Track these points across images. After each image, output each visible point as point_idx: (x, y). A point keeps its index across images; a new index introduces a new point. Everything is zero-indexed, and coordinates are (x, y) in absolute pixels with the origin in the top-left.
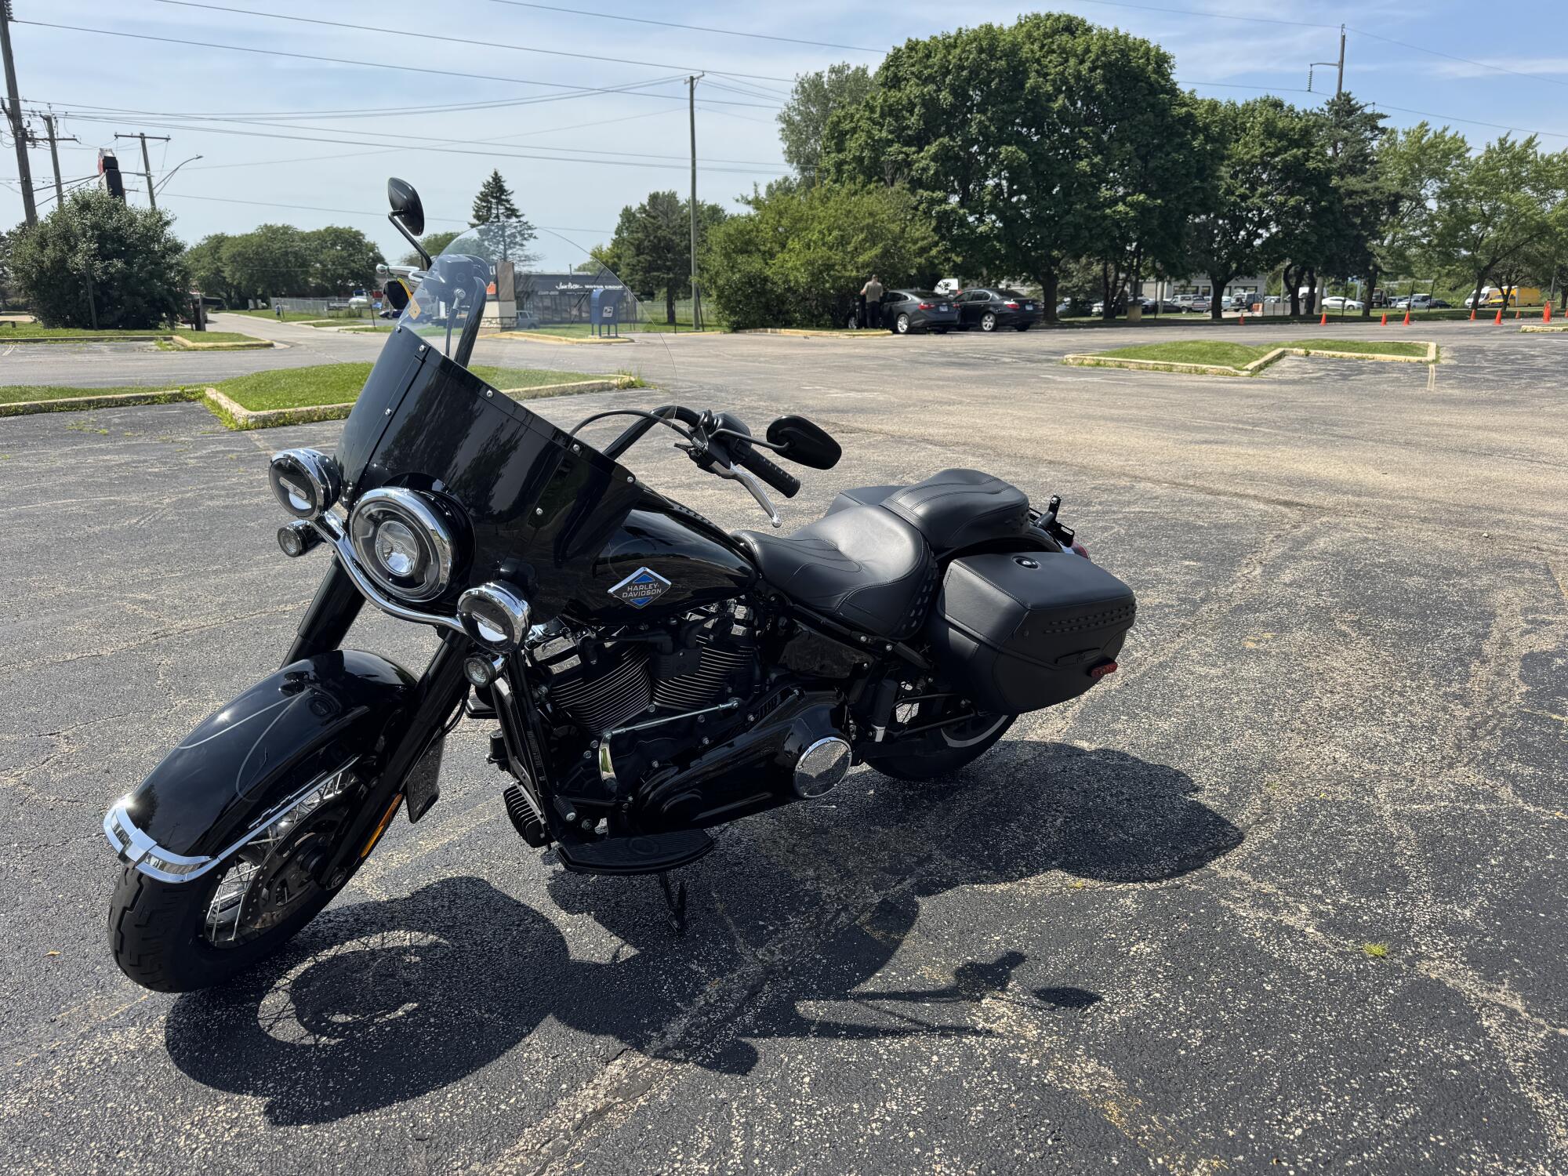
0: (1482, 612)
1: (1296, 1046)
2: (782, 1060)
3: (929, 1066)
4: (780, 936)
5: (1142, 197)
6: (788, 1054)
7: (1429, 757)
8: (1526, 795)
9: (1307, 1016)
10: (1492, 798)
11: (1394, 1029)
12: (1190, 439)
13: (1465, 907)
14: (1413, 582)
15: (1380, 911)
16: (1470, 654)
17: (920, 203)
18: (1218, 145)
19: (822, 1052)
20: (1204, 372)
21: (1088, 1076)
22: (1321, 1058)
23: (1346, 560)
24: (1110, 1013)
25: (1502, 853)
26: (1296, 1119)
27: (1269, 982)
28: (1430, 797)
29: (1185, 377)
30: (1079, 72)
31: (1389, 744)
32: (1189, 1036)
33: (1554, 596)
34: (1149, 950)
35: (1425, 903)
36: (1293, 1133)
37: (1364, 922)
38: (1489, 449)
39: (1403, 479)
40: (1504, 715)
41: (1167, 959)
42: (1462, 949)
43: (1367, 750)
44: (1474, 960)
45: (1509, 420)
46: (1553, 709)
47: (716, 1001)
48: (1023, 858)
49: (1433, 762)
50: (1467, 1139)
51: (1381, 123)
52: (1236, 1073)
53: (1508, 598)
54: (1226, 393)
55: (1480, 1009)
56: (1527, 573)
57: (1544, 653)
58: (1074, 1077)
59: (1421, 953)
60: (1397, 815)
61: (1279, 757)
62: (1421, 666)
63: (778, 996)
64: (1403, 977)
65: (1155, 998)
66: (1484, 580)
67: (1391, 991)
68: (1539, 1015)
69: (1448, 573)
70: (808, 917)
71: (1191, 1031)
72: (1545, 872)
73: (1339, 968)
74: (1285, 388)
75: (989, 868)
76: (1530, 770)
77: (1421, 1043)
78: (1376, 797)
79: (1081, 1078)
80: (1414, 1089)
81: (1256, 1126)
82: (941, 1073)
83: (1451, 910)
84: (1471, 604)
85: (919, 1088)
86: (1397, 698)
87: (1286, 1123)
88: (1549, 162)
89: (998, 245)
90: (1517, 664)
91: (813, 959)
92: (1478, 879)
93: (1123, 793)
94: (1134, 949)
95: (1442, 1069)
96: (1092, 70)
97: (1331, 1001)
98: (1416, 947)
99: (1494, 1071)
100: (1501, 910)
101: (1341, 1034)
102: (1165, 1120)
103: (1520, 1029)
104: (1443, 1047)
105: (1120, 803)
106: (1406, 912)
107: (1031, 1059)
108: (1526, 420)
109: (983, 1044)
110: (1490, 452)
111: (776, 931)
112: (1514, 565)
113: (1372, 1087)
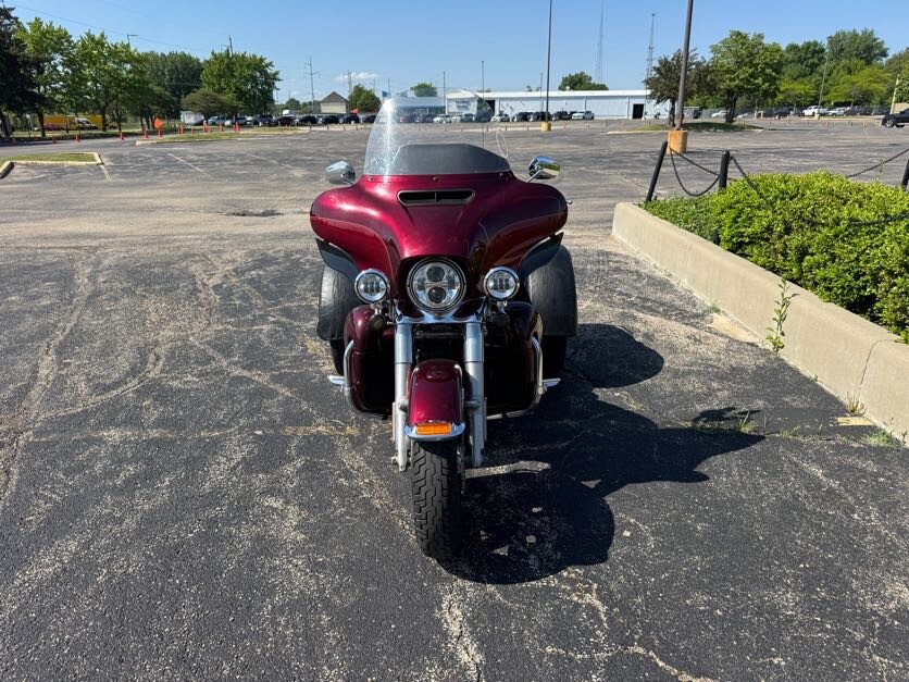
0: (189, 275)
1: (209, 402)
7: (201, 325)
8: (236, 326)
9: (208, 396)
10: (227, 330)
11: (232, 389)
13: (235, 358)
14: (156, 270)
15: (212, 367)
16: (194, 291)
22: (217, 402)
23: (122, 267)
25: (237, 342)
27: (192, 394)
28: (208, 336)
31: (185, 325)
32: (178, 414)
33: (211, 264)
34: (149, 402)
35: (223, 361)
37: (209, 371)
39: (122, 227)
40: (217, 307)
41: (156, 402)
42: (239, 367)
43: (179, 329)
44: (244, 368)
46: (231, 300)
51: (13, 15)
52: (197, 414)
55: (251, 377)
57: (219, 284)
59: (229, 372)
60: (201, 343)
62: (180, 299)
64: (228, 378)
65: (161, 411)
67: (227, 382)
68: (265, 373)
72: (251, 342)
73: (209, 383)
76: (233, 319)
77: (241, 389)
78: (191, 341)
79: (154, 434)
80: (244, 397)
83: (231, 360)
84: (184, 274)
90: (212, 290)
110: (153, 209)
112: (191, 256)
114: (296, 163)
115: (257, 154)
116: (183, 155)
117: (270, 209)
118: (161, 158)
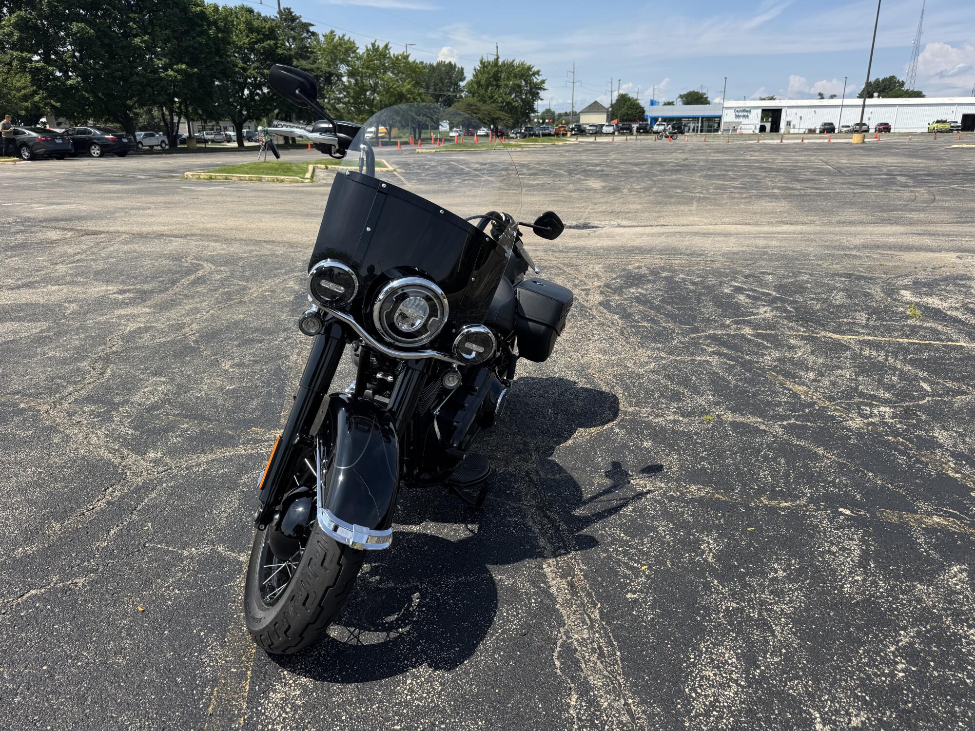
1: (732, 455)
2: (603, 533)
3: (651, 510)
4: (522, 494)
5: (184, 66)
6: (601, 530)
7: (626, 349)
8: (670, 354)
9: (722, 445)
11: (746, 439)
13: (708, 396)
15: (690, 405)
18: (225, 35)
19: (611, 524)
20: (282, 181)
22: (743, 456)
24: (672, 468)
25: (692, 375)
26: (764, 476)
27: (697, 439)
28: (646, 363)
29: (274, 184)
31: (608, 348)
33: (575, 279)
34: (650, 444)
35: (697, 398)
37: (691, 410)
40: (624, 328)
41: (660, 444)
42: (726, 409)
43: (604, 352)
44: (734, 411)
46: (635, 321)
47: (541, 527)
48: (560, 429)
52: (731, 470)
55: (755, 425)
59: (718, 414)
60: (647, 372)
63: (560, 514)
64: (725, 423)
65: (677, 458)
67: (729, 429)
68: (768, 421)
70: (521, 482)
71: (702, 464)
72: (710, 377)
73: (707, 427)
75: (554, 437)
76: (659, 345)
77: (757, 440)
78: (631, 368)
79: (697, 492)
80: (775, 454)
82: (658, 511)
83: (706, 398)
85: (660, 519)
90: (601, 307)
92: (698, 386)
94: (645, 445)
95: (772, 445)
97: (720, 438)
98: (715, 413)
99: (783, 441)
100: (717, 393)
101: (737, 447)
102: (736, 492)
103: (771, 426)
104: (763, 439)
105: (559, 396)
106: (696, 403)
107: (675, 493)
109: (655, 495)
111: (518, 493)
114: (588, 173)
115: (539, 164)
116: (466, 163)
117: (582, 221)
118: (447, 167)
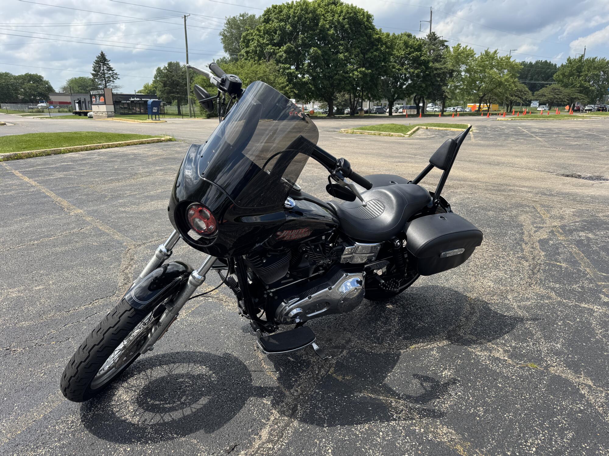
0: (518, 224)
1: (519, 410)
2: (316, 443)
3: (380, 438)
4: (298, 383)
5: (364, 69)
6: (318, 439)
7: (522, 283)
8: (560, 295)
9: (519, 397)
10: (549, 298)
11: (551, 399)
12: (394, 161)
13: (557, 344)
14: (491, 213)
15: (528, 348)
16: (521, 241)
17: (280, 68)
18: (390, 50)
19: (333, 437)
20: (392, 136)
21: (445, 434)
22: (530, 414)
23: (464, 206)
24: (444, 404)
25: (561, 320)
26: (531, 444)
27: (500, 383)
28: (528, 299)
29: (386, 137)
30: (339, 20)
31: (506, 278)
32: (478, 410)
33: (540, 217)
34: (449, 373)
35: (543, 343)
36: (532, 450)
37: (524, 353)
38: (498, 162)
39: (472, 174)
40: (540, 264)
41: (458, 377)
42: (562, 361)
43: (499, 281)
44: (569, 366)
45: (502, 152)
46: (556, 260)
47: (279, 417)
48: (388, 337)
49: (524, 284)
50: (596, 444)
51: (446, 44)
52: (501, 425)
53: (525, 219)
54: (403, 143)
55: (578, 386)
56: (528, 209)
57: (545, 239)
58: (440, 435)
59: (549, 365)
60: (519, 306)
61: (469, 286)
62: (506, 246)
63: (305, 412)
64: (546, 375)
65: (459, 395)
66: (514, 212)
67: (545, 382)
68: (599, 386)
69: (501, 210)
70: (308, 372)
71: (478, 408)
72: (579, 326)
73: (523, 374)
74: (422, 141)
75: (376, 343)
76: (557, 286)
77: (564, 403)
78: (509, 300)
79: (443, 436)
80: (568, 424)
81: (517, 449)
82: (386, 440)
83: (553, 345)
84: (513, 221)
85: (379, 450)
86: (502, 260)
87: (528, 446)
88: (502, 59)
89: (311, 86)
90: (537, 244)
91: (315, 392)
92: (557, 331)
93: (417, 305)
94: (444, 373)
95: (575, 414)
96: (344, 19)
97: (525, 389)
98: (546, 362)
99: (593, 413)
100: (570, 343)
101: (534, 403)
102: (482, 451)
103: (596, 393)
104: (572, 404)
105: (417, 310)
106: (537, 347)
107: (420, 429)
108: (508, 152)
109: (398, 424)
110: (498, 164)
111: (296, 381)
112: (522, 206)
113: (553, 425)
116: (529, 128)
118: (512, 130)
